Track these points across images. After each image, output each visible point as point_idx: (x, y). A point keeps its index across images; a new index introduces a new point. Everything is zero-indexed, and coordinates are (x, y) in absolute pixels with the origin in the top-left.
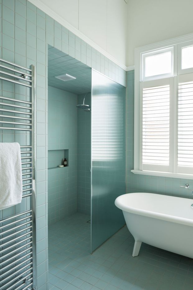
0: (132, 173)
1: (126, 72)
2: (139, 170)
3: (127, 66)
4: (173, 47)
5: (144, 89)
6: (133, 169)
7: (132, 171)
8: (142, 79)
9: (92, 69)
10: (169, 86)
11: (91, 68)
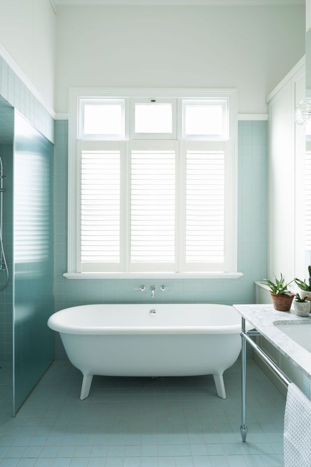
0: (65, 277)
1: (55, 121)
2: (76, 272)
3: (56, 112)
4: (124, 100)
5: (83, 152)
6: (67, 272)
7: (65, 275)
8: (80, 136)
9: (15, 109)
10: (119, 152)
11: (13, 108)
